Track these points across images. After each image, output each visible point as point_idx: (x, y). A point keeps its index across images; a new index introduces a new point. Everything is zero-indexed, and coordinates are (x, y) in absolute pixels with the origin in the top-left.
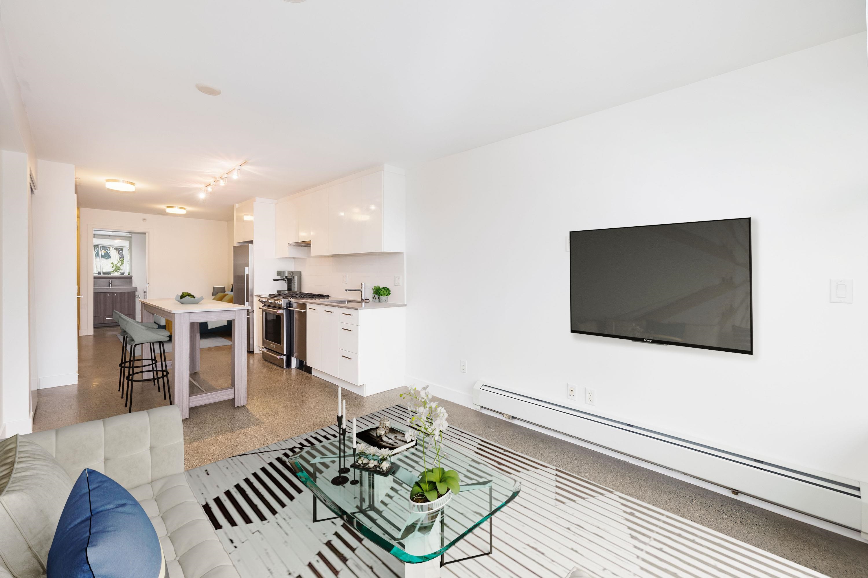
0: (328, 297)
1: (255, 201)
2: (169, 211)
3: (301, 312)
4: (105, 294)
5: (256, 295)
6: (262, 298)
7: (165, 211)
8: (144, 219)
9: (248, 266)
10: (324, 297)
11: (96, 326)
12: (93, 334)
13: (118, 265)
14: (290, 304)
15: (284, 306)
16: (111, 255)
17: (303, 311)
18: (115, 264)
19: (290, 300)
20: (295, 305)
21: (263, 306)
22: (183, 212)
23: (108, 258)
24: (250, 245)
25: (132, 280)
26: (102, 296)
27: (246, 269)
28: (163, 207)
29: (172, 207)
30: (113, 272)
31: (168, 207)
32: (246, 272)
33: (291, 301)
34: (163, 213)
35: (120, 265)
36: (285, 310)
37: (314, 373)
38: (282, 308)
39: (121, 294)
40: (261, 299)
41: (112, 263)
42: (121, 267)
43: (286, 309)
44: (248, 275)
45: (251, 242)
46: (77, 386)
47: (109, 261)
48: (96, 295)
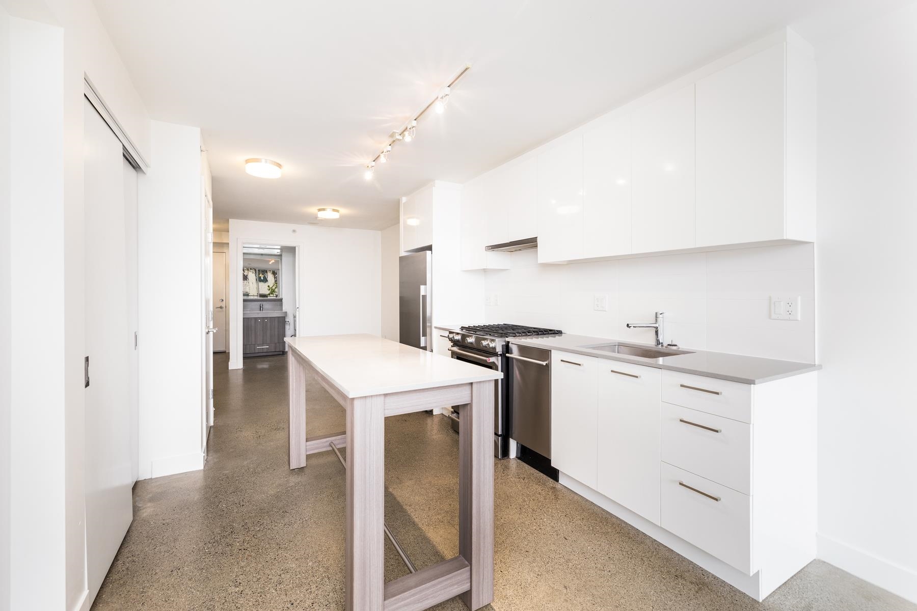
0: (559, 333)
1: (435, 186)
2: (322, 215)
3: (542, 365)
4: (256, 319)
5: (436, 328)
6: (451, 333)
7: (316, 218)
8: (294, 231)
9: (425, 284)
10: (554, 333)
11: (246, 357)
12: (242, 367)
13: (274, 288)
14: (507, 348)
15: (499, 350)
16: (268, 279)
17: (544, 363)
18: (270, 287)
19: (507, 339)
20: (514, 349)
21: (452, 346)
22: (336, 216)
23: (266, 282)
24: (428, 252)
25: (282, 304)
26: (253, 322)
27: (422, 287)
28: (313, 210)
29: (324, 210)
30: (269, 294)
31: (320, 210)
32: (422, 293)
33: (508, 342)
34: (313, 221)
35: (275, 288)
36: (500, 358)
37: (562, 480)
38: (496, 354)
39: (272, 319)
40: (451, 336)
41: (269, 286)
42: (276, 290)
43: (503, 355)
44: (424, 297)
45: (429, 248)
46: (202, 474)
47: (267, 284)
48: (246, 320)
